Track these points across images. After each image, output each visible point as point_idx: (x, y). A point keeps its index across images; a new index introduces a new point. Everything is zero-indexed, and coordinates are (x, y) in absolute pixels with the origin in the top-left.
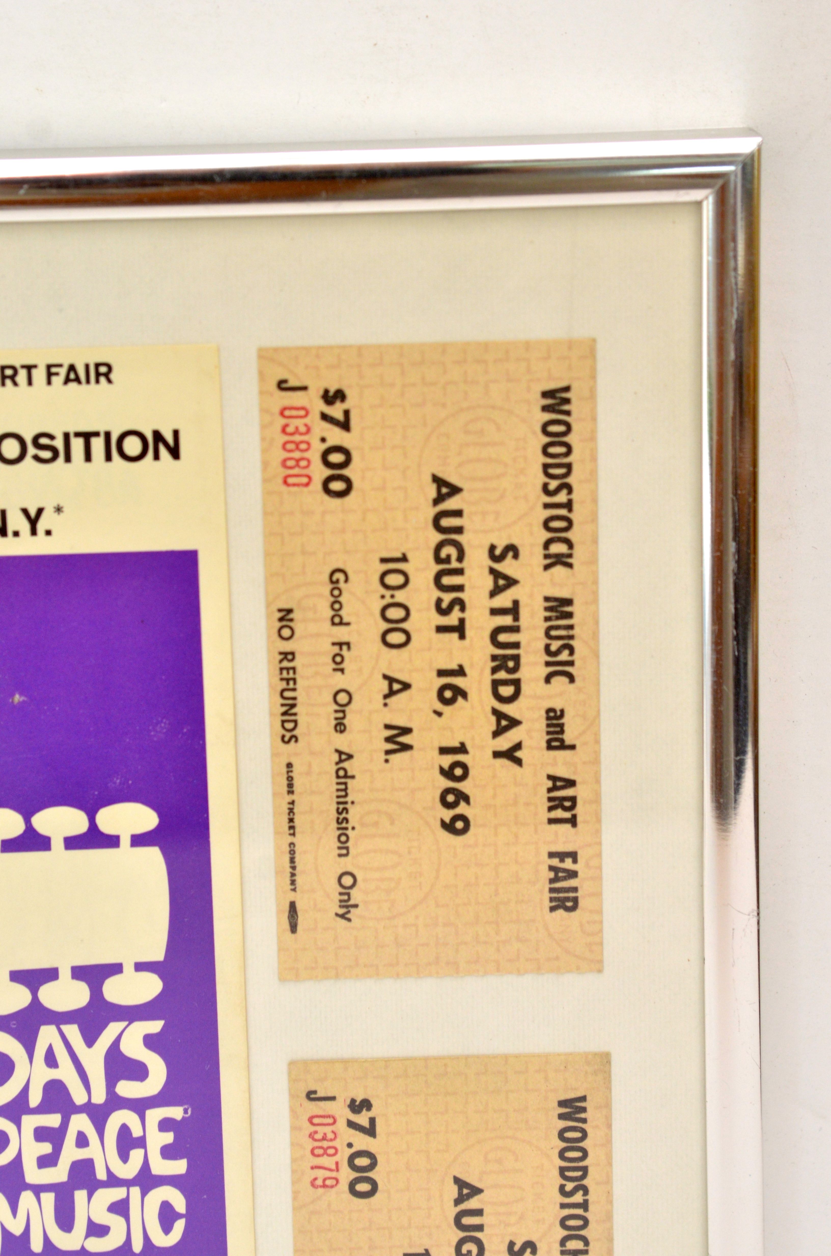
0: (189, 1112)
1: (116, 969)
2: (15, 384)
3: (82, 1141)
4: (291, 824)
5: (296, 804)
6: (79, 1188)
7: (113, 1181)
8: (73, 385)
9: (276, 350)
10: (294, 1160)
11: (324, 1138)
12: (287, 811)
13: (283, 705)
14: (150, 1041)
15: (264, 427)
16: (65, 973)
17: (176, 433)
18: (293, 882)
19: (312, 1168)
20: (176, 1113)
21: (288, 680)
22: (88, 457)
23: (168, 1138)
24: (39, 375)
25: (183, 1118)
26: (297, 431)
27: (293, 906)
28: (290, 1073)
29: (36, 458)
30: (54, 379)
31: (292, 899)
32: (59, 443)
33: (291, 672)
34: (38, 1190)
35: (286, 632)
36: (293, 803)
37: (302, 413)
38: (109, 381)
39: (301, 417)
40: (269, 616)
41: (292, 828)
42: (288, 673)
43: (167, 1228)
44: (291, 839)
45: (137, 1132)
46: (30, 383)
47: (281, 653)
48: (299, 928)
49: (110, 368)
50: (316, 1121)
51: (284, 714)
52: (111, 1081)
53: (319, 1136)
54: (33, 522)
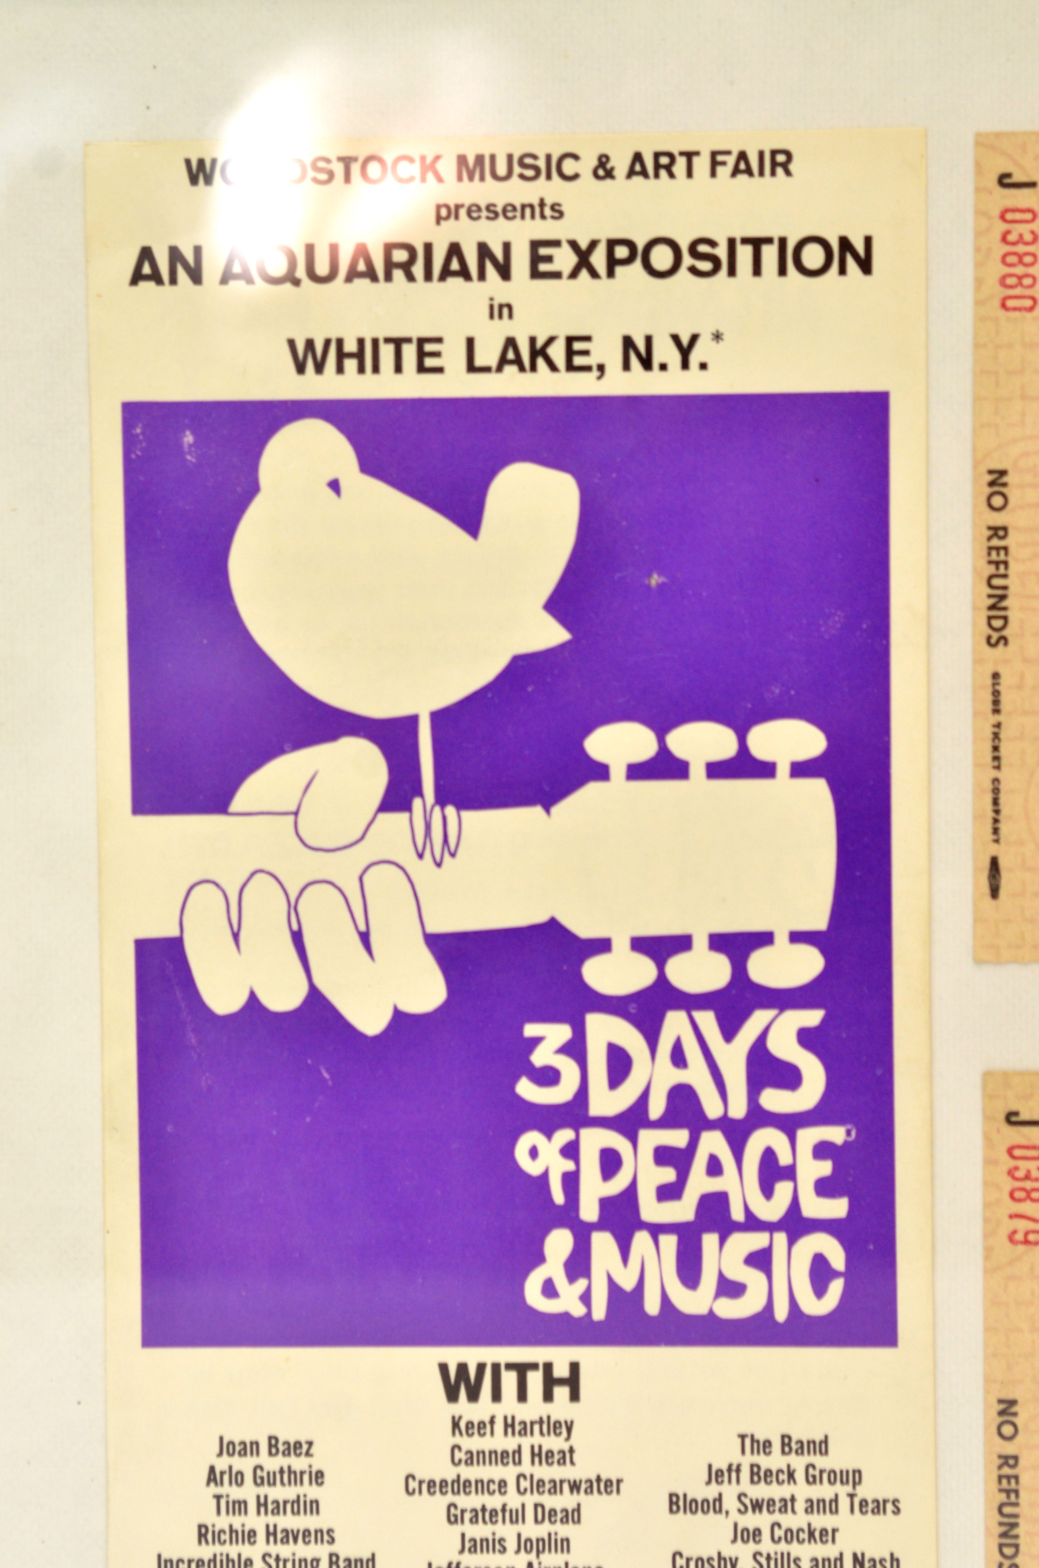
0: (853, 1134)
1: (765, 939)
2: (672, 175)
3: (714, 1167)
4: (996, 754)
5: (1003, 727)
6: (709, 1230)
7: (752, 1223)
8: (742, 178)
9: (998, 135)
10: (987, 1205)
11: (1027, 1177)
12: (991, 736)
13: (990, 596)
14: (806, 1038)
15: (978, 234)
16: (701, 943)
17: (868, 241)
18: (996, 831)
19: (1011, 1217)
20: (836, 1134)
21: (997, 564)
22: (757, 270)
23: (825, 1168)
24: (702, 164)
25: (846, 1142)
26: (1021, 240)
27: (994, 863)
28: (984, 1087)
29: (693, 270)
30: (720, 169)
31: (994, 853)
32: (722, 252)
33: (1002, 553)
34: (656, 1230)
35: (997, 501)
36: (998, 725)
37: (1029, 216)
38: (788, 173)
39: (1026, 222)
40: (976, 480)
41: (996, 758)
42: (998, 554)
43: (820, 1290)
44: (994, 773)
45: (784, 1158)
46: (690, 174)
47: (990, 528)
48: (1003, 892)
49: (789, 155)
50: (1017, 1152)
51: (992, 607)
52: (755, 1085)
53: (1020, 1174)
54: (685, 352)
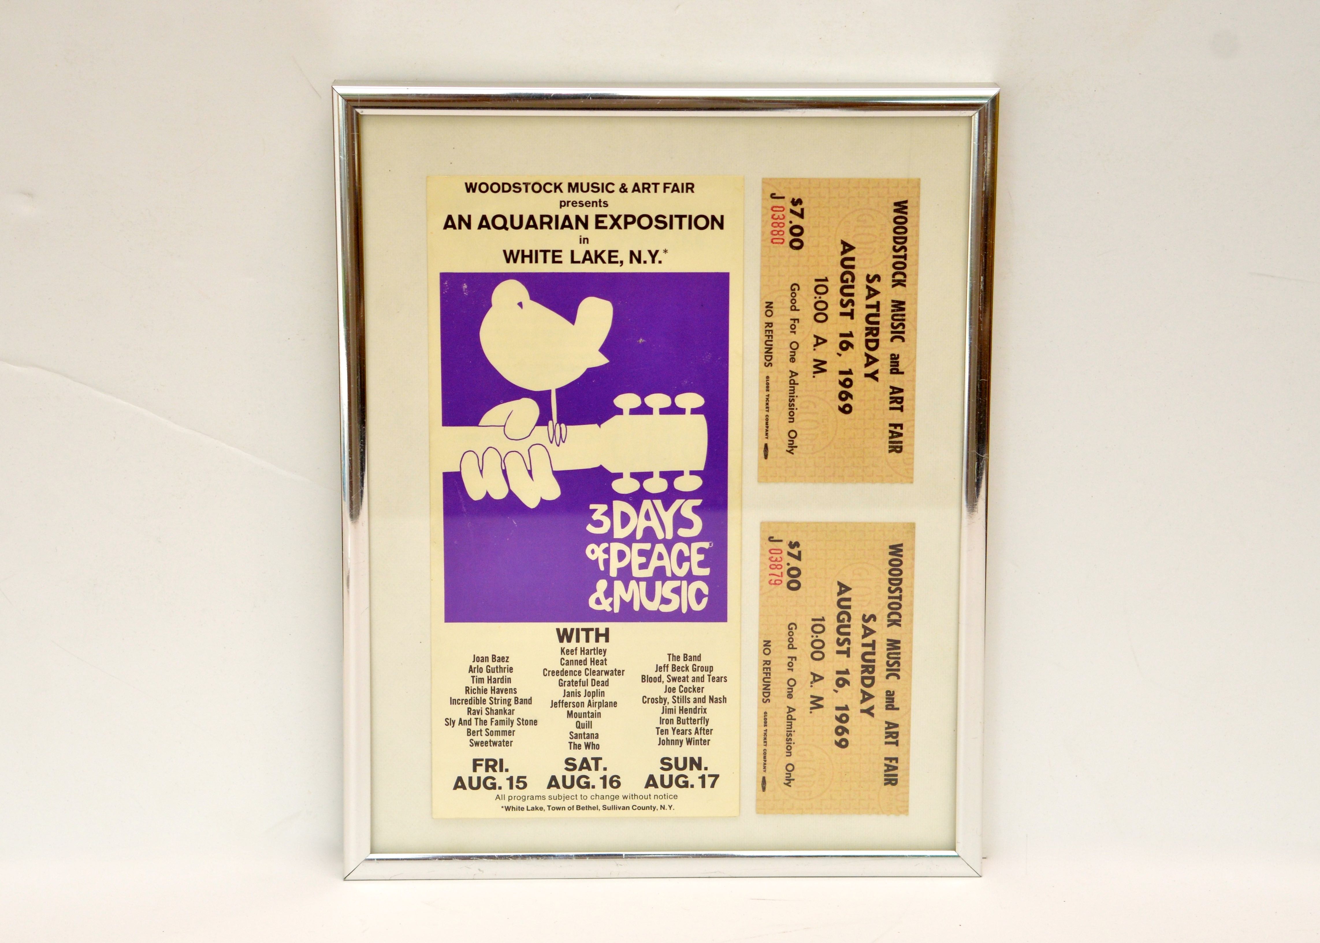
0: (712, 544)
1: (681, 473)
2: (649, 192)
3: (660, 557)
4: (767, 406)
5: (770, 396)
6: (658, 580)
7: (674, 577)
8: (676, 193)
9: (771, 179)
10: (761, 571)
11: (776, 560)
12: (766, 399)
13: (766, 348)
14: (695, 509)
15: (763, 215)
16: (656, 475)
17: (722, 217)
18: (767, 434)
19: (770, 575)
20: (706, 545)
21: (769, 336)
22: (681, 227)
23: (702, 557)
24: (660, 188)
25: (709, 548)
26: (778, 218)
27: (766, 446)
28: (761, 528)
29: (657, 227)
30: (667, 190)
31: (766, 442)
32: (667, 220)
34: (638, 580)
35: (769, 313)
36: (768, 395)
37: (782, 209)
38: (693, 192)
39: (781, 211)
40: (761, 305)
41: (767, 408)
42: (769, 333)
43: (699, 601)
44: (767, 413)
45: (686, 554)
46: (656, 191)
47: (766, 323)
48: (769, 457)
49: (693, 185)
50: (773, 551)
51: (767, 352)
52: (676, 528)
53: (774, 559)
54: (653, 257)
